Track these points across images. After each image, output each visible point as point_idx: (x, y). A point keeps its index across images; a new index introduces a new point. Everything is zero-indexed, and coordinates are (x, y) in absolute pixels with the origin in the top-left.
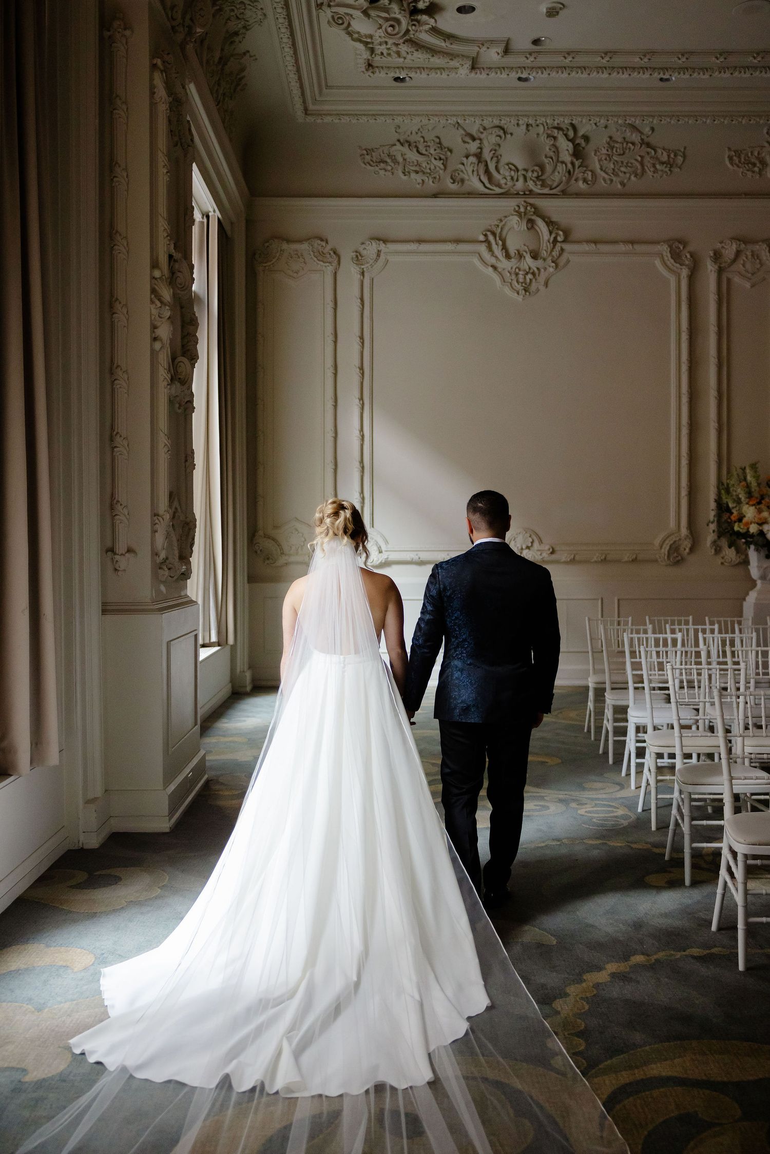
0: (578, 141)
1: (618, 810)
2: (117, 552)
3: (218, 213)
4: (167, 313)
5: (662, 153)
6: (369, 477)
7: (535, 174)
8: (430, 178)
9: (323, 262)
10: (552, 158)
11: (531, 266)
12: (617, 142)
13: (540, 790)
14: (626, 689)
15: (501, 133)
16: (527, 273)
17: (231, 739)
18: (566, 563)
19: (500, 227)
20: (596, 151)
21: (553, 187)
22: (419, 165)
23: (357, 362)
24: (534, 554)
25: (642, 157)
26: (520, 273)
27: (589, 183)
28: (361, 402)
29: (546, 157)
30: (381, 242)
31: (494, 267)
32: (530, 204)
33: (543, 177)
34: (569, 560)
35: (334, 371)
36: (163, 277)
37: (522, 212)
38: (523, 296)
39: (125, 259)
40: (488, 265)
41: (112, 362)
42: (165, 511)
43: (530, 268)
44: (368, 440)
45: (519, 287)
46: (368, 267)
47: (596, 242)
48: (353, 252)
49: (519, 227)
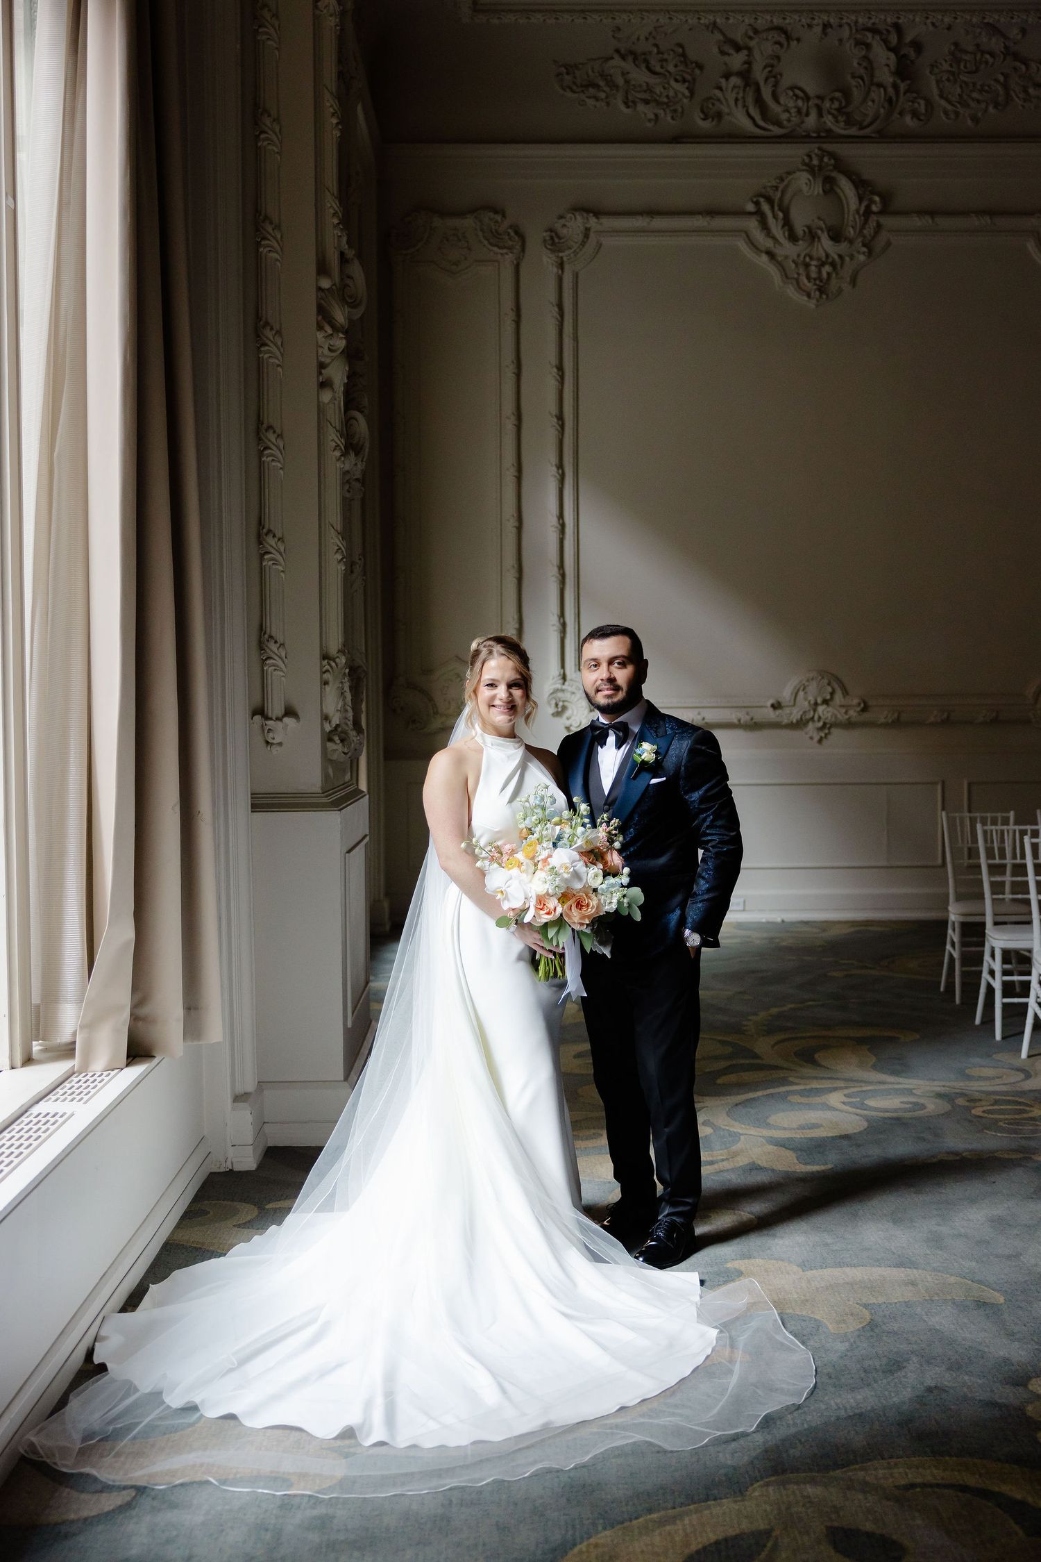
0: (904, 51)
1: (1032, 1109)
2: (270, 715)
4: (340, 343)
5: (1038, 68)
6: (572, 589)
7: (836, 105)
8: (668, 111)
9: (498, 247)
10: (863, 80)
11: (830, 251)
12: (966, 52)
13: (901, 1080)
14: (1029, 923)
15: (782, 39)
16: (823, 264)
18: (885, 725)
19: (780, 189)
20: (932, 66)
21: (865, 124)
22: (651, 91)
23: (553, 407)
24: (836, 712)
25: (1006, 76)
26: (814, 263)
27: (922, 118)
28: (560, 471)
29: (853, 77)
30: (591, 215)
31: (771, 255)
32: (827, 152)
33: (849, 109)
34: (890, 721)
35: (516, 422)
36: (334, 287)
37: (815, 166)
38: (818, 301)
39: (277, 260)
40: (761, 251)
41: (260, 421)
42: (339, 651)
43: (827, 256)
44: (572, 532)
45: (809, 286)
46: (569, 255)
47: (932, 213)
48: (546, 231)
49: (810, 189)
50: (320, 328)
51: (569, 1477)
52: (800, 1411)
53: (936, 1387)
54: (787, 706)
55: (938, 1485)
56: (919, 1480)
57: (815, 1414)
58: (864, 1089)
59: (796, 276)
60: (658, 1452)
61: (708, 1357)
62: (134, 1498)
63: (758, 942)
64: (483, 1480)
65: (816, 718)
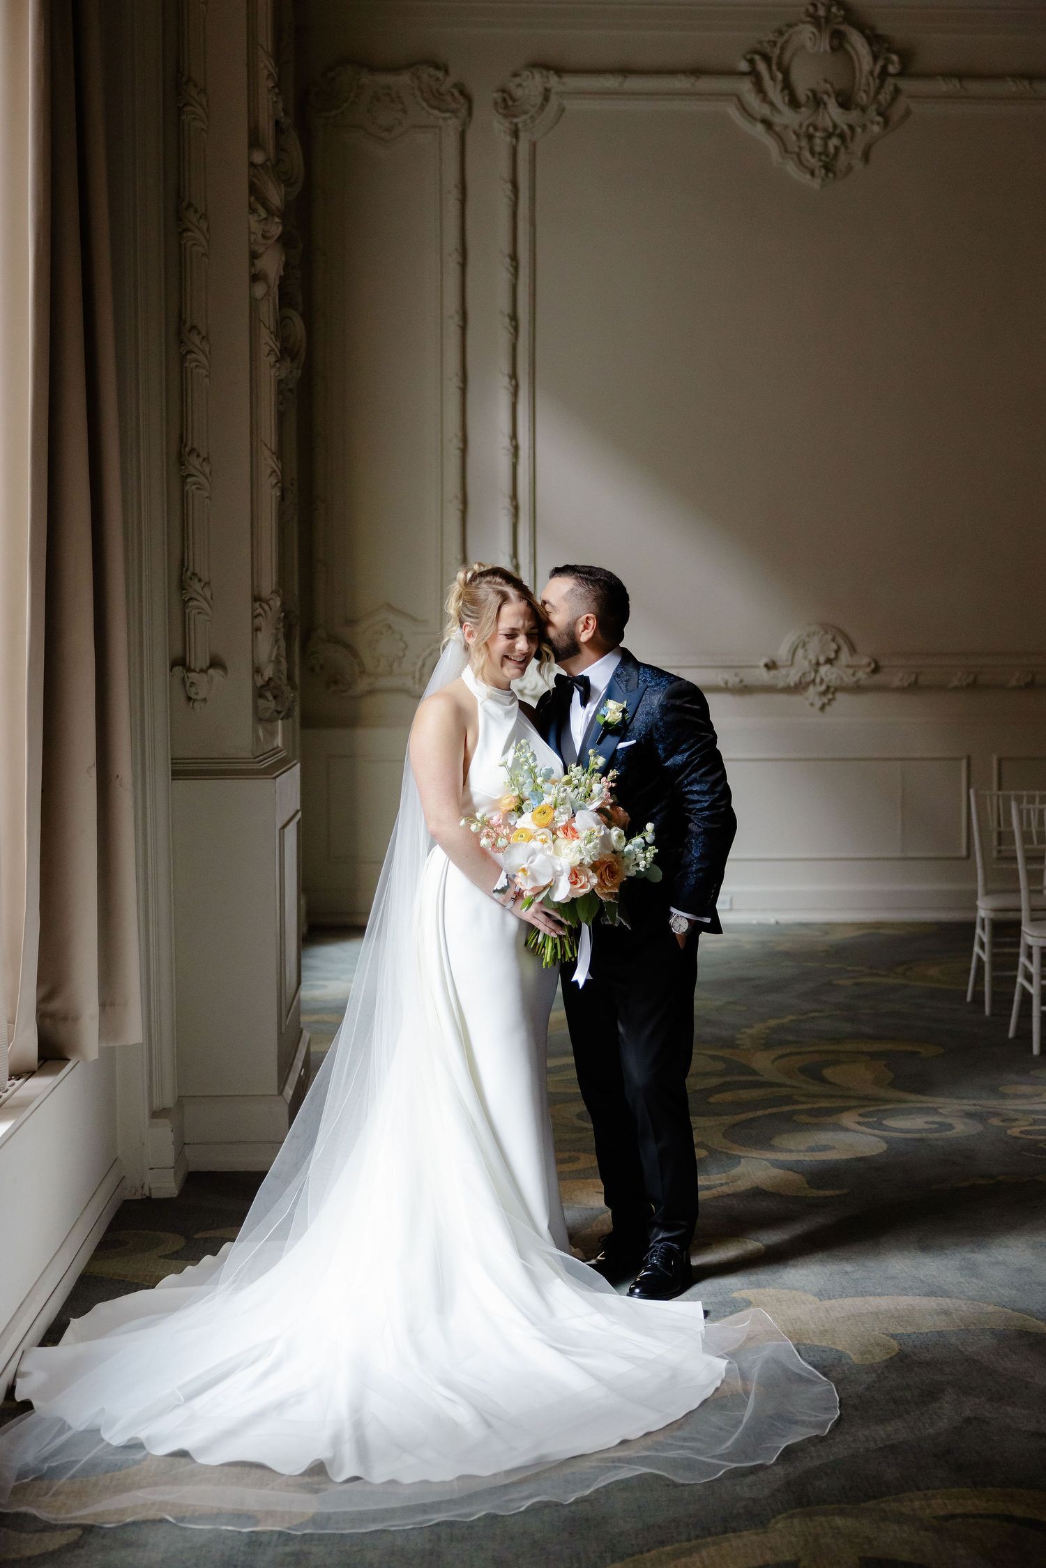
2: (193, 667)
4: (276, 229)
6: (527, 526)
9: (440, 110)
11: (838, 121)
13: (924, 1098)
16: (830, 136)
18: (901, 690)
19: (779, 45)
24: (841, 673)
26: (819, 134)
28: (513, 382)
30: (552, 72)
31: (768, 124)
34: (906, 684)
35: (461, 323)
36: (268, 163)
37: (820, 17)
38: (823, 179)
39: (203, 129)
40: (755, 119)
41: (181, 321)
42: (272, 592)
43: (835, 126)
44: (527, 456)
45: (813, 161)
46: (525, 121)
47: (961, 76)
48: (498, 91)
49: (815, 45)
50: (253, 210)
51: (570, 1511)
52: (824, 1444)
53: (975, 1418)
55: (981, 1516)
56: (958, 1511)
57: (840, 1446)
58: (882, 1108)
59: (797, 150)
60: (668, 1485)
61: (717, 1389)
62: (81, 1537)
63: (748, 946)
64: (472, 1515)
65: (818, 680)
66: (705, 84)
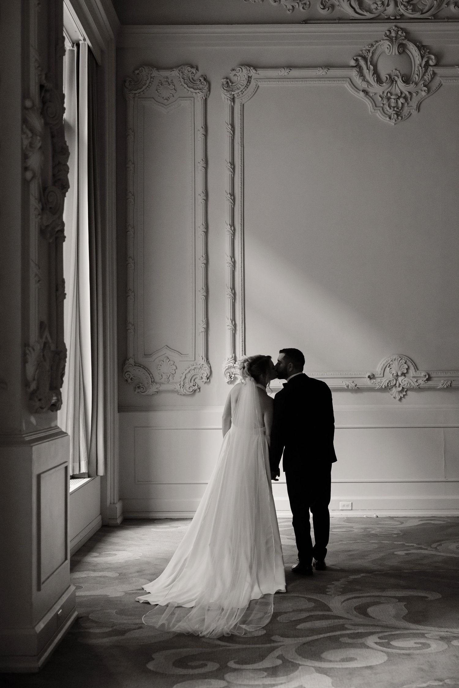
3: (88, 41)
4: (38, 143)
6: (240, 304)
8: (300, 4)
9: (193, 88)
11: (403, 90)
13: (419, 627)
16: (399, 98)
17: (101, 574)
18: (443, 390)
19: (371, 51)
21: (424, 11)
23: (228, 188)
24: (410, 381)
26: (392, 97)
28: (233, 228)
30: (252, 68)
31: (365, 92)
32: (401, 28)
33: (414, 2)
34: (445, 387)
36: (35, 107)
37: (393, 37)
38: (396, 121)
40: (360, 90)
42: (36, 342)
43: (401, 93)
44: (240, 266)
45: (391, 111)
46: (238, 93)
48: (224, 79)
49: (390, 51)
54: (377, 377)
58: (393, 633)
63: (356, 531)
65: (397, 385)
66: (333, 72)
